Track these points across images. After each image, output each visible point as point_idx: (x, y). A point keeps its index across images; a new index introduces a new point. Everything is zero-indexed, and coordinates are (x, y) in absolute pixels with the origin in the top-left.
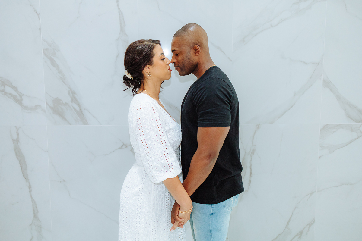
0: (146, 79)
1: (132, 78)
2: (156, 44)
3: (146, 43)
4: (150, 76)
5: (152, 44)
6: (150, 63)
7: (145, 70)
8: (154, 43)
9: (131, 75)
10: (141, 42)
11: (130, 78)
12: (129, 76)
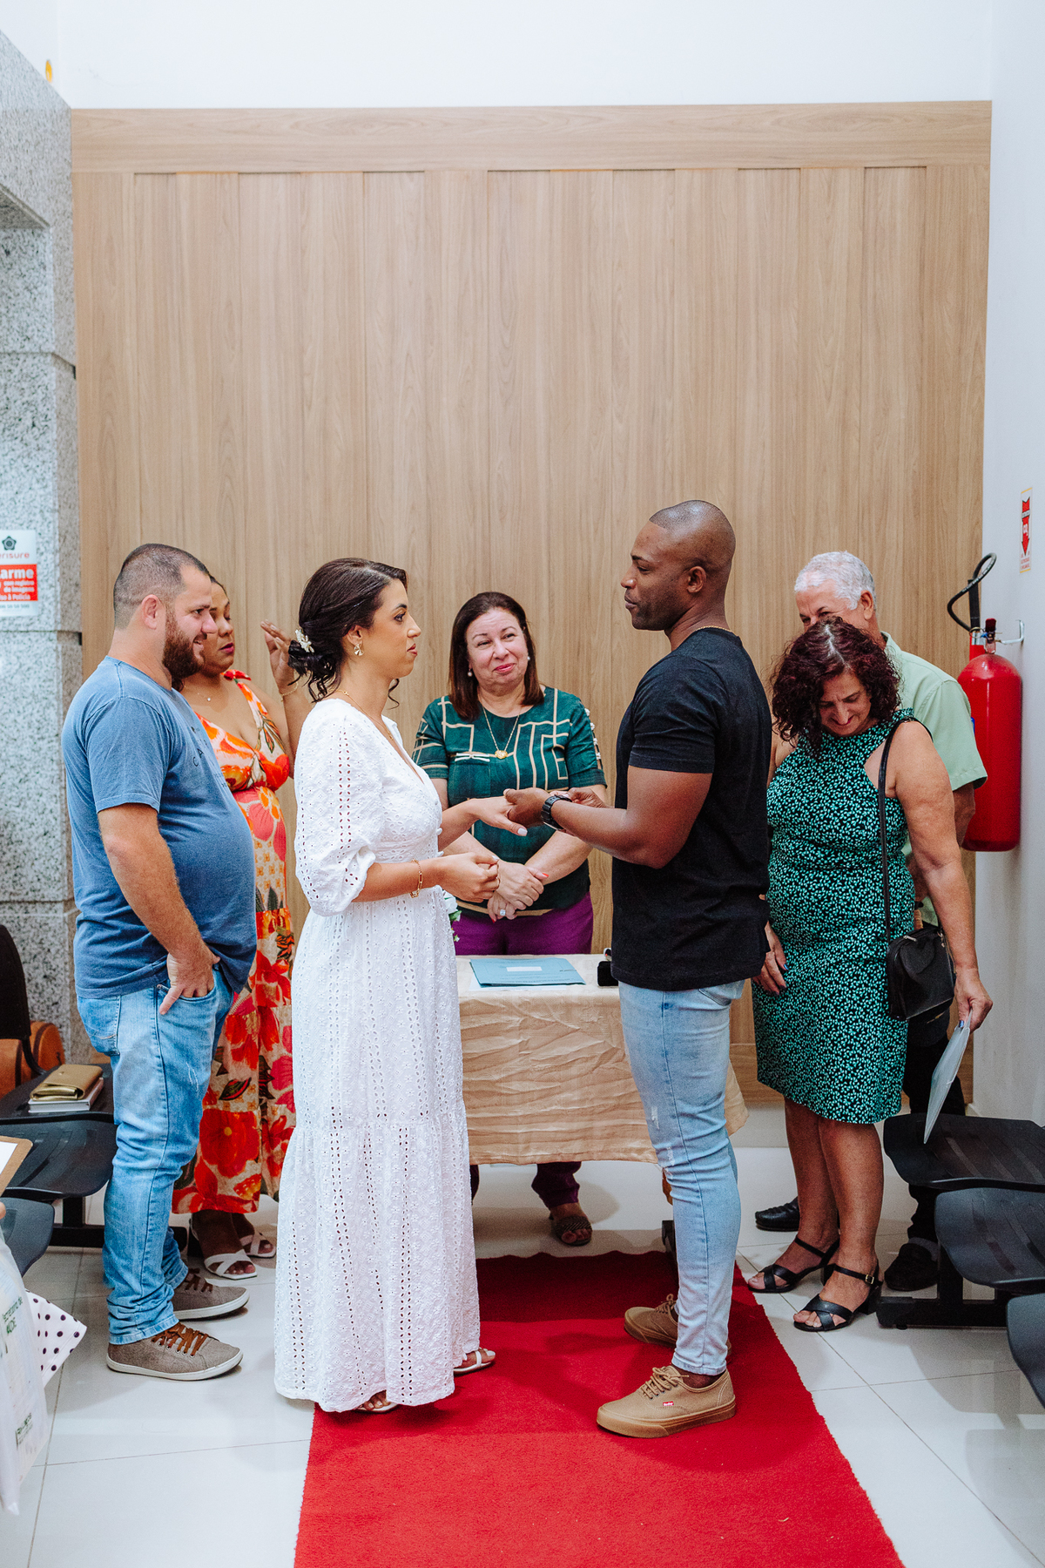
0: (349, 661)
1: (313, 651)
2: (393, 577)
3: (368, 570)
4: (360, 654)
5: (381, 575)
6: (365, 622)
7: (349, 638)
8: (387, 574)
9: (310, 643)
10: (355, 565)
11: (307, 651)
12: (306, 644)
